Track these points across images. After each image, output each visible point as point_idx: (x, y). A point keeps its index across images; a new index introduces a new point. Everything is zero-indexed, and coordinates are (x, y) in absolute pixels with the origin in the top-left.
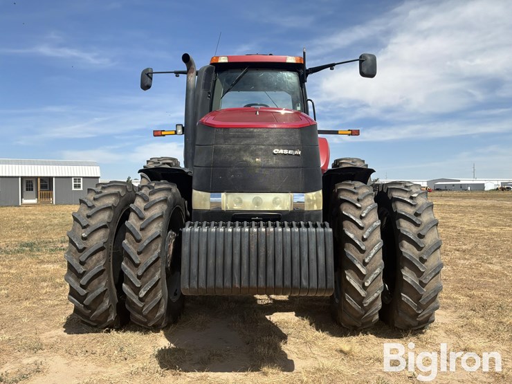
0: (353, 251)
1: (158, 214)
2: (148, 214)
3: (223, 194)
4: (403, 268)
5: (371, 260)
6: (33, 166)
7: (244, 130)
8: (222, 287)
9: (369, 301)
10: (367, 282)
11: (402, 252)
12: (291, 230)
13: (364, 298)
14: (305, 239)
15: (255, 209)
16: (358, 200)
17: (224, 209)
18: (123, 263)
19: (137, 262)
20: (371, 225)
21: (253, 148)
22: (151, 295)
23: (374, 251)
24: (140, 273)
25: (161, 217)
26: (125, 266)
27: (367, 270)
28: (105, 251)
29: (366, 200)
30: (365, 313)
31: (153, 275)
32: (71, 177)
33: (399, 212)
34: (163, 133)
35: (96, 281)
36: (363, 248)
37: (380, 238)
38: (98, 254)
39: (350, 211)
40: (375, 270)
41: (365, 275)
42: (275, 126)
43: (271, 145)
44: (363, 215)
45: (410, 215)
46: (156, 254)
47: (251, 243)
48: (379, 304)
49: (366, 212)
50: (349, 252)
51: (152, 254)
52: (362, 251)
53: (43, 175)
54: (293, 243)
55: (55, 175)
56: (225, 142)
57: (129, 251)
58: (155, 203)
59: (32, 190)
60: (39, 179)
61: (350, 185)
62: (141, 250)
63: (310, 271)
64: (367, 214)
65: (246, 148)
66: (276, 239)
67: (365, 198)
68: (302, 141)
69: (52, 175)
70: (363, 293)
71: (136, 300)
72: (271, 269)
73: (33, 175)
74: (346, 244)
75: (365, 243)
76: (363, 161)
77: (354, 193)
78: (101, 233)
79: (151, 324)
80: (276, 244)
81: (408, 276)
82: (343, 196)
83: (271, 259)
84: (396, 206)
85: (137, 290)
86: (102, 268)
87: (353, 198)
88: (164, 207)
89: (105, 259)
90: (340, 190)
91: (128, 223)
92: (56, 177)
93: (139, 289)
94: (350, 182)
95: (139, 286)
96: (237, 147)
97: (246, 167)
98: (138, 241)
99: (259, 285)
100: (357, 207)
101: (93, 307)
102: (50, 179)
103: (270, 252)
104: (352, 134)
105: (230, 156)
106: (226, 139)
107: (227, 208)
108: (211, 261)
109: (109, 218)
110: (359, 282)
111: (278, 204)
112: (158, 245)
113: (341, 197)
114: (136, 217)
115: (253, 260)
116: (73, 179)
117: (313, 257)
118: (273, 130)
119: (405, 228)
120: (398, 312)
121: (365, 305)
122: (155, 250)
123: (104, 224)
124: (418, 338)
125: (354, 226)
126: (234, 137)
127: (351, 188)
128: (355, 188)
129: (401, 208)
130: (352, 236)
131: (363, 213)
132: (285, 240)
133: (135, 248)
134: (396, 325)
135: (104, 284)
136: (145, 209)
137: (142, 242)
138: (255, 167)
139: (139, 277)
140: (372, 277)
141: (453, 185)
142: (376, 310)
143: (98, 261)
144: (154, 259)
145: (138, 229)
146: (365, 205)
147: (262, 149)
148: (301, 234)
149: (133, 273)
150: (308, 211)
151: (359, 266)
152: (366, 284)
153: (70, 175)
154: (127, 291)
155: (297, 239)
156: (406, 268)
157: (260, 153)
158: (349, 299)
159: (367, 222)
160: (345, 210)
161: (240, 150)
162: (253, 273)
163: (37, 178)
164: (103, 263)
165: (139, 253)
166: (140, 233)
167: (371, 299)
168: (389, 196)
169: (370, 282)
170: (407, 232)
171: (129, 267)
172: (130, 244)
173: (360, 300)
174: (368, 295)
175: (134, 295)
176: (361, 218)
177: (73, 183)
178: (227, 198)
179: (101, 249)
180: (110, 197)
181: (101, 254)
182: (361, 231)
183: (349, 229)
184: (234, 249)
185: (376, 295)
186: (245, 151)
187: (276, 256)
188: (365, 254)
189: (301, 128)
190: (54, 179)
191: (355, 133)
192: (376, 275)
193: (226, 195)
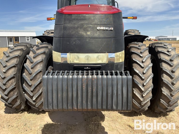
0: (138, 79)
1: (40, 60)
2: (35, 60)
3: (68, 54)
4: (162, 87)
5: (147, 84)
6: (11, 32)
7: (80, 15)
8: (67, 109)
9: (144, 103)
10: (144, 94)
11: (163, 80)
12: (107, 77)
13: (142, 101)
14: (115, 82)
15: (86, 63)
16: (141, 53)
17: (69, 62)
18: (24, 85)
19: (30, 84)
20: (147, 66)
21: (85, 26)
22: (39, 99)
23: (149, 79)
24: (32, 90)
25: (42, 61)
26: (25, 86)
27: (145, 89)
28: (15, 78)
29: (145, 53)
30: (142, 108)
31: (39, 90)
32: (25, 37)
33: (162, 59)
34: (51, 19)
35: (12, 93)
36: (143, 78)
37: (152, 72)
38: (12, 80)
39: (136, 58)
40: (148, 89)
41: (143, 91)
42: (98, 13)
43: (96, 24)
44: (144, 61)
45: (167, 60)
46: (39, 80)
47: (83, 85)
48: (149, 104)
49: (145, 59)
50: (136, 80)
51: (37, 80)
52: (142, 79)
53: (15, 36)
54: (108, 85)
55: (20, 36)
56: (70, 22)
57: (26, 79)
58: (39, 55)
59: (12, 41)
60: (14, 37)
61: (137, 44)
62: (32, 78)
63: (118, 100)
64: (146, 60)
65: (81, 26)
66: (98, 83)
67: (144, 51)
68: (114, 22)
69: (18, 36)
70: (142, 99)
71: (31, 102)
72: (94, 100)
73: (12, 36)
74: (134, 75)
75: (144, 75)
76: (138, 31)
77: (139, 49)
78: (13, 70)
79: (41, 110)
80: (98, 85)
81: (165, 91)
82: (133, 50)
83: (95, 94)
84: (160, 56)
85: (32, 97)
86: (14, 87)
87: (138, 52)
88: (44, 56)
89: (16, 82)
90: (131, 47)
91: (25, 65)
92: (20, 37)
93: (33, 96)
94: (136, 43)
95: (32, 95)
96: (76, 26)
97: (81, 38)
98: (31, 74)
99: (88, 108)
100: (140, 57)
101: (13, 103)
102: (18, 37)
103: (94, 90)
104: (133, 19)
105: (72, 31)
106: (70, 21)
107: (70, 61)
108: (60, 95)
109: (17, 62)
110: (140, 94)
111: (99, 59)
112: (40, 76)
113: (132, 51)
114: (29, 62)
115: (85, 94)
116: (26, 37)
117: (120, 93)
118: (97, 16)
119: (165, 67)
120: (158, 107)
121: (142, 105)
122: (39, 78)
123: (14, 65)
124: (166, 118)
125: (139, 66)
126: (74, 19)
127: (137, 46)
128: (139, 46)
129: (163, 57)
130: (137, 72)
131: (143, 60)
132: (103, 83)
133: (29, 77)
134: (155, 111)
135: (16, 94)
136: (34, 58)
137: (32, 75)
138: (87, 38)
139: (32, 92)
140: (147, 92)
141: (165, 38)
142: (147, 106)
143: (12, 83)
144: (38, 83)
145: (30, 68)
146: (145, 55)
147: (90, 27)
148: (113, 80)
149: (29, 89)
150: (117, 63)
151: (141, 87)
152: (144, 95)
153: (25, 36)
154: (27, 97)
155: (110, 82)
156: (164, 88)
157: (89, 29)
158: (135, 102)
159: (145, 64)
160: (134, 58)
161: (78, 27)
162: (84, 102)
163: (13, 37)
164: (14, 84)
165: (31, 80)
166: (31, 70)
167: (145, 102)
168: (156, 50)
169: (145, 95)
170: (166, 70)
171: (27, 86)
172: (27, 75)
173: (140, 102)
174: (144, 100)
175: (30, 99)
176: (143, 62)
177: (26, 39)
178: (70, 56)
179: (13, 78)
180: (17, 51)
181: (13, 80)
182: (142, 69)
183: (136, 68)
184: (73, 88)
185: (148, 100)
186: (81, 28)
187: (98, 92)
188: (144, 81)
189: (114, 14)
190: (19, 37)
191: (135, 18)
192: (149, 91)
193: (70, 54)
